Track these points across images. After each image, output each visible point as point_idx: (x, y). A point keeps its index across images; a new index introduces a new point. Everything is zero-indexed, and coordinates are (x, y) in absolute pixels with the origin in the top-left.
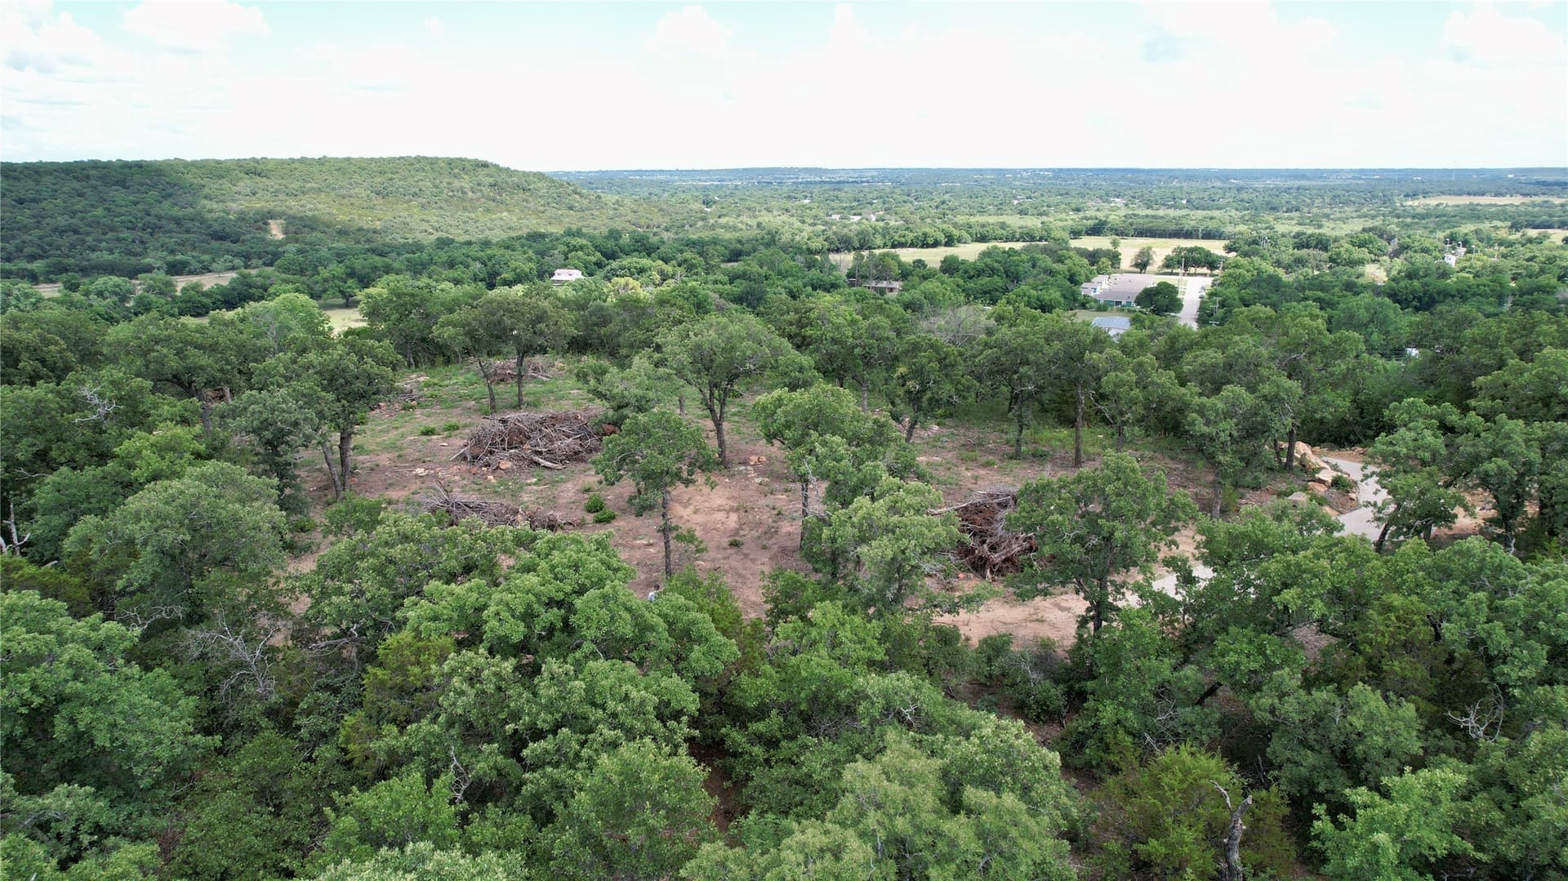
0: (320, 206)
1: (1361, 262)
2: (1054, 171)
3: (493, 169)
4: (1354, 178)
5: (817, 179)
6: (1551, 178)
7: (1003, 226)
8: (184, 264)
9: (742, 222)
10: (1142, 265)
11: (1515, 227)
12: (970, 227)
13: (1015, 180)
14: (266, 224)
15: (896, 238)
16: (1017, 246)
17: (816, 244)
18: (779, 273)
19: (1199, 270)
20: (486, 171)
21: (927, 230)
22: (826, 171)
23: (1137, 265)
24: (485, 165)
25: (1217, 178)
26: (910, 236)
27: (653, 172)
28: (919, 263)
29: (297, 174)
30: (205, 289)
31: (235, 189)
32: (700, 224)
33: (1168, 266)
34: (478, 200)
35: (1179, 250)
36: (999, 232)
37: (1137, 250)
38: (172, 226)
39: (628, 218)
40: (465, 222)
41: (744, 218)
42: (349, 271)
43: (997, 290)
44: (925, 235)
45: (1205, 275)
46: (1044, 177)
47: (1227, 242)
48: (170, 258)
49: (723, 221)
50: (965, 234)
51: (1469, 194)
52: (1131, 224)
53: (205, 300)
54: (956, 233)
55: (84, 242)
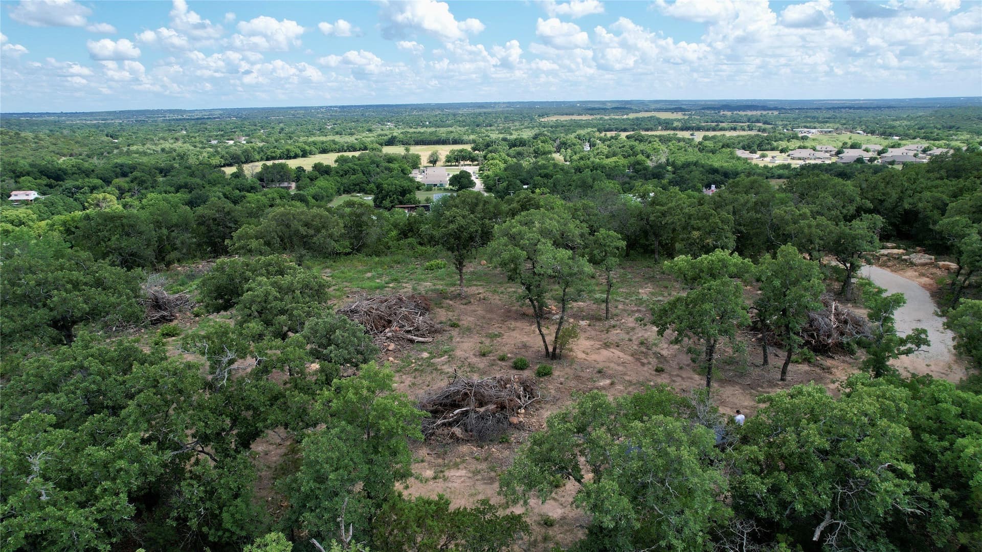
1: (550, 152)
2: (340, 107)
4: (507, 107)
5: (180, 117)
6: (597, 106)
7: (334, 142)
9: (148, 149)
10: (433, 161)
11: (600, 131)
12: (315, 144)
13: (318, 113)
15: (269, 153)
16: (357, 154)
17: (216, 161)
18: (209, 182)
19: (466, 163)
21: (289, 147)
22: (185, 111)
23: (431, 162)
25: (438, 109)
26: (279, 152)
27: (41, 114)
28: (300, 169)
32: (115, 151)
33: (448, 161)
35: (452, 152)
36: (334, 146)
37: (430, 153)
39: (51, 149)
41: (148, 145)
43: (363, 183)
44: (288, 150)
45: (470, 165)
46: (336, 111)
47: (473, 145)
49: (134, 148)
50: (314, 149)
51: (567, 114)
52: (411, 137)
54: (307, 148)
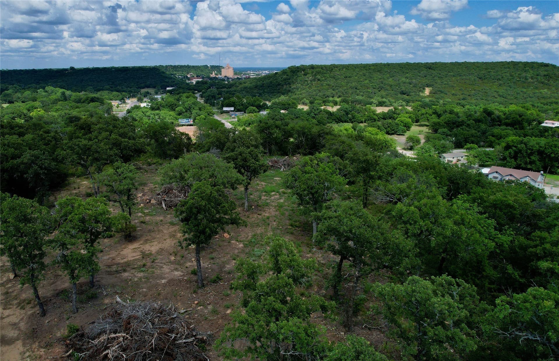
0: (450, 83)
3: (551, 67)
8: (384, 102)
14: (424, 89)
20: (546, 68)
24: (547, 65)
29: (447, 68)
30: (377, 112)
31: (419, 74)
34: (533, 83)
38: (388, 88)
40: (518, 93)
42: (434, 111)
48: (380, 100)
53: (375, 117)
55: (356, 92)
